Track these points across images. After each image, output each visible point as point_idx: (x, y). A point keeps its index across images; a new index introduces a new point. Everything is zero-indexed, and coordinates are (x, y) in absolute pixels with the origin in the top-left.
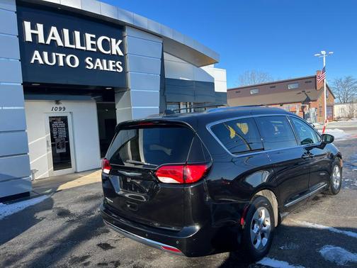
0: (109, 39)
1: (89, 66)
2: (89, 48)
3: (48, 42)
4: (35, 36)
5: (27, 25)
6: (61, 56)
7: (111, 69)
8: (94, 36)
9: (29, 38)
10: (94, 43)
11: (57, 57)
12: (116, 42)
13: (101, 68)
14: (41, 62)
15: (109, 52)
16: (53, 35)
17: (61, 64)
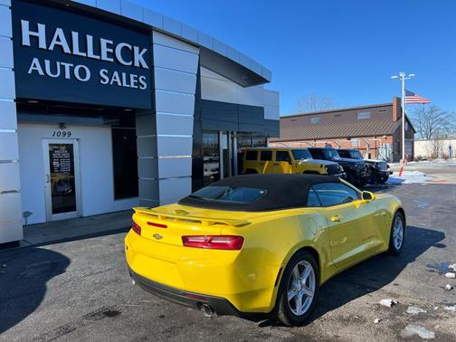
1: (104, 80)
2: (104, 57)
3: (51, 48)
4: (34, 40)
5: (25, 24)
6: (67, 66)
7: (132, 85)
8: (111, 42)
9: (26, 42)
10: (111, 51)
11: (63, 68)
12: (140, 51)
13: (119, 84)
14: (41, 73)
15: (130, 63)
16: (58, 39)
17: (68, 76)
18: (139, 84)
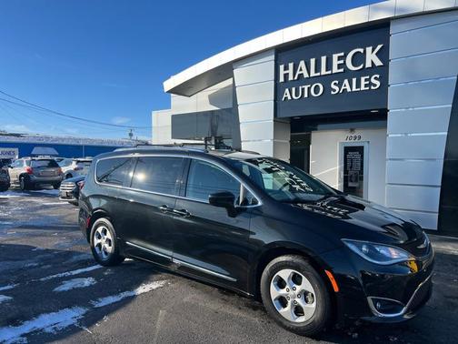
0: (362, 50)
1: (335, 90)
2: (335, 70)
3: (296, 78)
4: (286, 76)
5: (282, 67)
6: (306, 87)
7: (363, 88)
8: (342, 54)
9: (282, 79)
10: (342, 62)
11: (303, 89)
12: (373, 50)
13: (349, 90)
14: (289, 98)
15: (361, 67)
16: (301, 70)
17: (306, 96)
18: (371, 84)
